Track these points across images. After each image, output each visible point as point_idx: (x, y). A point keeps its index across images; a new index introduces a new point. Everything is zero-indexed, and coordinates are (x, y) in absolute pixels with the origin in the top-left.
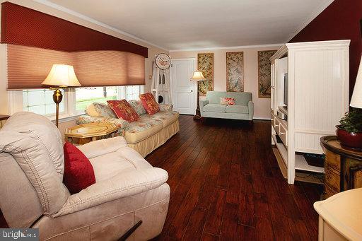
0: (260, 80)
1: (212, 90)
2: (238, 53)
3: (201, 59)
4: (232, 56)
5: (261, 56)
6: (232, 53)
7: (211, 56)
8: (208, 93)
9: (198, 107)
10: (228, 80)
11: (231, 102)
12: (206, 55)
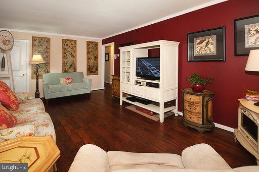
0: (88, 62)
1: (48, 72)
2: (72, 40)
3: (36, 43)
4: (68, 42)
5: (89, 45)
6: (68, 40)
7: (48, 40)
8: (44, 75)
9: (37, 90)
10: (64, 63)
11: (70, 81)
12: (42, 38)
